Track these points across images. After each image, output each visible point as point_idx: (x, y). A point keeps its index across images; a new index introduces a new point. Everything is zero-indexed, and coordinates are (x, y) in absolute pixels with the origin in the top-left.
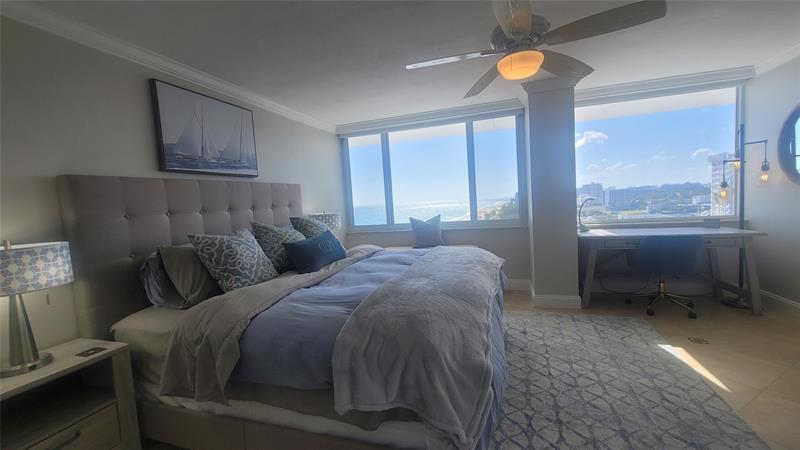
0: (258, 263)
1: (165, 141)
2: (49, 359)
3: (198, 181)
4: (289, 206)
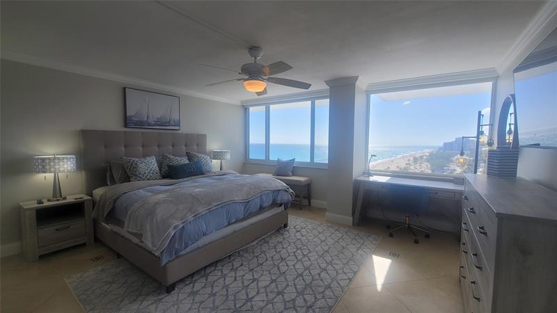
0: (149, 173)
1: (128, 114)
2: (65, 198)
3: (142, 132)
4: (197, 146)
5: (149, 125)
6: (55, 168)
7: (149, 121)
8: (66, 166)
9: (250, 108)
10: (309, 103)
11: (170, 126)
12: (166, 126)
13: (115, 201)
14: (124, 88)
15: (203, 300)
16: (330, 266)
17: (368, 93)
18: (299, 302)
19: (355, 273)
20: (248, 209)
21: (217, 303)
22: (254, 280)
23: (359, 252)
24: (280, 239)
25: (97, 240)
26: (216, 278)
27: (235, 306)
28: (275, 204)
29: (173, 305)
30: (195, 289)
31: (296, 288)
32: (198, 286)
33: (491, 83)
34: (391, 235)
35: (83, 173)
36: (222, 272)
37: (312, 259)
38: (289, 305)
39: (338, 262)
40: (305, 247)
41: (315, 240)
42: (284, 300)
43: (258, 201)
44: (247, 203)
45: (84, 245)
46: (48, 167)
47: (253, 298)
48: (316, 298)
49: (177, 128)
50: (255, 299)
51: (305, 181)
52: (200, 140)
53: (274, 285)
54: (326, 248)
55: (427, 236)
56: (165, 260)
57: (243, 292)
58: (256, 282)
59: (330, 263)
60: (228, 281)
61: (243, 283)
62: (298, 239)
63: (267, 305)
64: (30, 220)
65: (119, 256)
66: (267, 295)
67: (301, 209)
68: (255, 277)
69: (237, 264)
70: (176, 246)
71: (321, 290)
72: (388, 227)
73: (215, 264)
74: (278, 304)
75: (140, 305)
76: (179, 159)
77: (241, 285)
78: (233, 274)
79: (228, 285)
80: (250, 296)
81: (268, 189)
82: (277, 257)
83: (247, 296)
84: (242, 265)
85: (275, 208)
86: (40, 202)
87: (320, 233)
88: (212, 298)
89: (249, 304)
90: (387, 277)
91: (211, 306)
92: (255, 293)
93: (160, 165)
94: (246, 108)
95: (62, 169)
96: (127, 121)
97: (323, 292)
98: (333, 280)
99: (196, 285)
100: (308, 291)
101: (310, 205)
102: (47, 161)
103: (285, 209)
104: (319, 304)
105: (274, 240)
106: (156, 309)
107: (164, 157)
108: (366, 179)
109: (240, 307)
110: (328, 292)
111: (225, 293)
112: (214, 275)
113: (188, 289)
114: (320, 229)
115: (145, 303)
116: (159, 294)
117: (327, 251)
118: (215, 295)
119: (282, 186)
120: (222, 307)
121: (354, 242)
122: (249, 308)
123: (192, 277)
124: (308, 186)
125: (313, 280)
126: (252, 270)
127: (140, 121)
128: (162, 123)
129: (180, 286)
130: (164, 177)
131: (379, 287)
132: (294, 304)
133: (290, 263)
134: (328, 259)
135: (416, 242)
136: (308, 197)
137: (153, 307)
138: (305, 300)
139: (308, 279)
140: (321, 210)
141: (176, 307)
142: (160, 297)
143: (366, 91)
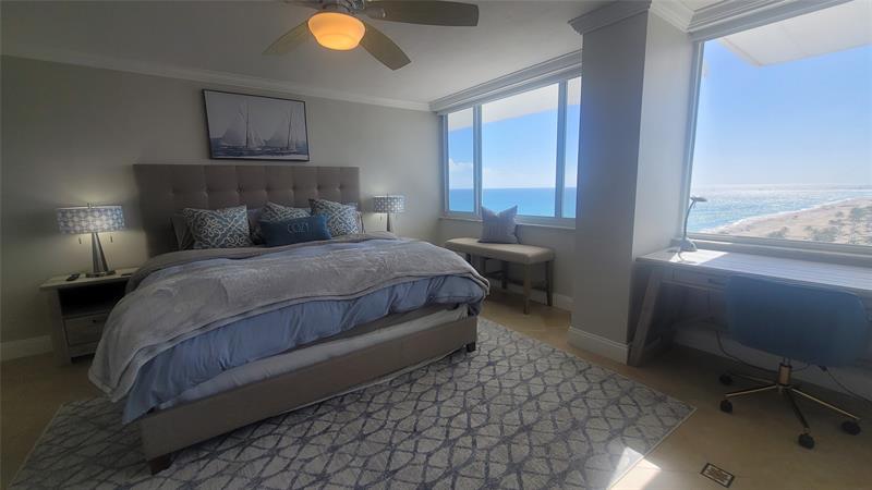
1: (212, 136)
2: (113, 273)
3: (238, 167)
4: (341, 187)
7: (251, 147)
9: (450, 115)
10: (555, 87)
11: (290, 153)
12: (283, 154)
14: (202, 92)
20: (352, 317)
23: (611, 444)
24: (442, 377)
26: (256, 454)
28: (434, 305)
30: (201, 476)
32: (213, 467)
35: (144, 235)
36: (279, 441)
37: (480, 444)
39: (541, 467)
40: (484, 408)
43: (383, 298)
51: (538, 256)
52: (342, 183)
54: (530, 419)
55: (851, 428)
56: (131, 414)
59: (519, 467)
60: (273, 467)
61: (294, 479)
62: (479, 384)
64: (51, 306)
67: (525, 313)
68: (330, 469)
69: (319, 426)
70: (156, 389)
73: (282, 418)
78: (294, 451)
79: (264, 479)
81: (414, 273)
82: (410, 422)
84: (326, 431)
85: (445, 311)
86: (73, 278)
87: (536, 374)
93: (255, 222)
94: (442, 117)
101: (550, 303)
103: (469, 313)
112: (260, 447)
113: (190, 472)
114: (542, 365)
117: (529, 429)
119: (458, 268)
123: (219, 443)
124: (547, 264)
126: (337, 448)
127: (233, 148)
128: (274, 150)
129: (184, 462)
130: (253, 243)
133: (425, 447)
135: (806, 442)
136: (547, 287)
143: (691, 34)
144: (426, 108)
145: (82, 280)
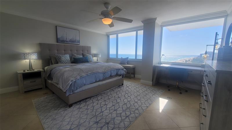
0: (66, 61)
1: (58, 37)
2: (34, 70)
3: (64, 45)
4: (87, 51)
5: (67, 42)
6: (29, 58)
7: (67, 40)
8: (33, 57)
9: (110, 36)
10: (135, 32)
11: (75, 42)
12: (74, 42)
13: (51, 71)
14: (56, 26)
15: (83, 111)
16: (139, 101)
17: (162, 27)
18: (123, 114)
19: (150, 104)
20: (104, 76)
21: (88, 112)
22: (105, 104)
23: (153, 96)
24: (119, 89)
25: (46, 87)
26: (90, 103)
27: (95, 114)
28: (117, 75)
29: (71, 112)
30: (81, 107)
31: (123, 109)
32: (82, 105)
33: (224, 18)
34: (169, 90)
35: (41, 61)
36: (93, 101)
37: (132, 98)
38: (118, 115)
39: (143, 100)
40: (130, 93)
41: (134, 90)
42: (117, 113)
43: (109, 73)
44: (104, 73)
45: (41, 88)
46: (26, 57)
47: (104, 111)
48: (131, 113)
49: (79, 43)
50: (104, 112)
51: (132, 67)
52: (88, 49)
53: (113, 107)
54: (138, 94)
55: (186, 91)
56: (67, 94)
57: (100, 109)
58: (106, 106)
59: (140, 100)
60: (95, 104)
61: (100, 105)
62: (127, 90)
63: (109, 114)
64: (20, 78)
65: (53, 93)
66: (110, 111)
67: (130, 79)
68: (106, 103)
69: (99, 98)
70: (72, 89)
71: (133, 110)
72: (168, 87)
73: (90, 98)
74: (114, 114)
75: (58, 111)
76: (79, 56)
77: (100, 106)
78: (97, 102)
79: (94, 106)
80: (102, 111)
81: (114, 68)
82: (117, 96)
83: (101, 110)
84: (101, 99)
85: (118, 77)
86: (24, 71)
87: (137, 88)
88: (87, 110)
89: (102, 114)
90: (165, 107)
91: (86, 113)
92: (105, 110)
93: (71, 58)
94: (108, 36)
95: (31, 58)
96: (58, 40)
97: (134, 111)
98: (139, 106)
99: (81, 105)
100: (128, 110)
101: (134, 77)
102: (26, 55)
103: (122, 77)
104: (132, 115)
105: (117, 90)
106: (64, 113)
107: (73, 55)
108: (159, 65)
109: (98, 115)
110: (136, 111)
111: (92, 109)
112: (89, 102)
113: (78, 106)
114: (137, 87)
115: (60, 111)
116: (66, 108)
117: (139, 95)
118: (88, 109)
119: (121, 68)
120: (90, 114)
121: (152, 92)
122: (101, 115)
123: (80, 102)
124: (134, 68)
125: (131, 106)
126: (105, 101)
127: (63, 40)
128: (72, 41)
129: (75, 105)
130: (72, 63)
131: (161, 111)
132: (121, 115)
133: (122, 99)
134: (139, 98)
135: (181, 93)
136: (134, 74)
137: (63, 112)
138: (126, 114)
139: (128, 106)
140: (139, 79)
141: (72, 113)
142: (66, 109)
143: (161, 26)
144: (105, 34)
145: (26, 71)
